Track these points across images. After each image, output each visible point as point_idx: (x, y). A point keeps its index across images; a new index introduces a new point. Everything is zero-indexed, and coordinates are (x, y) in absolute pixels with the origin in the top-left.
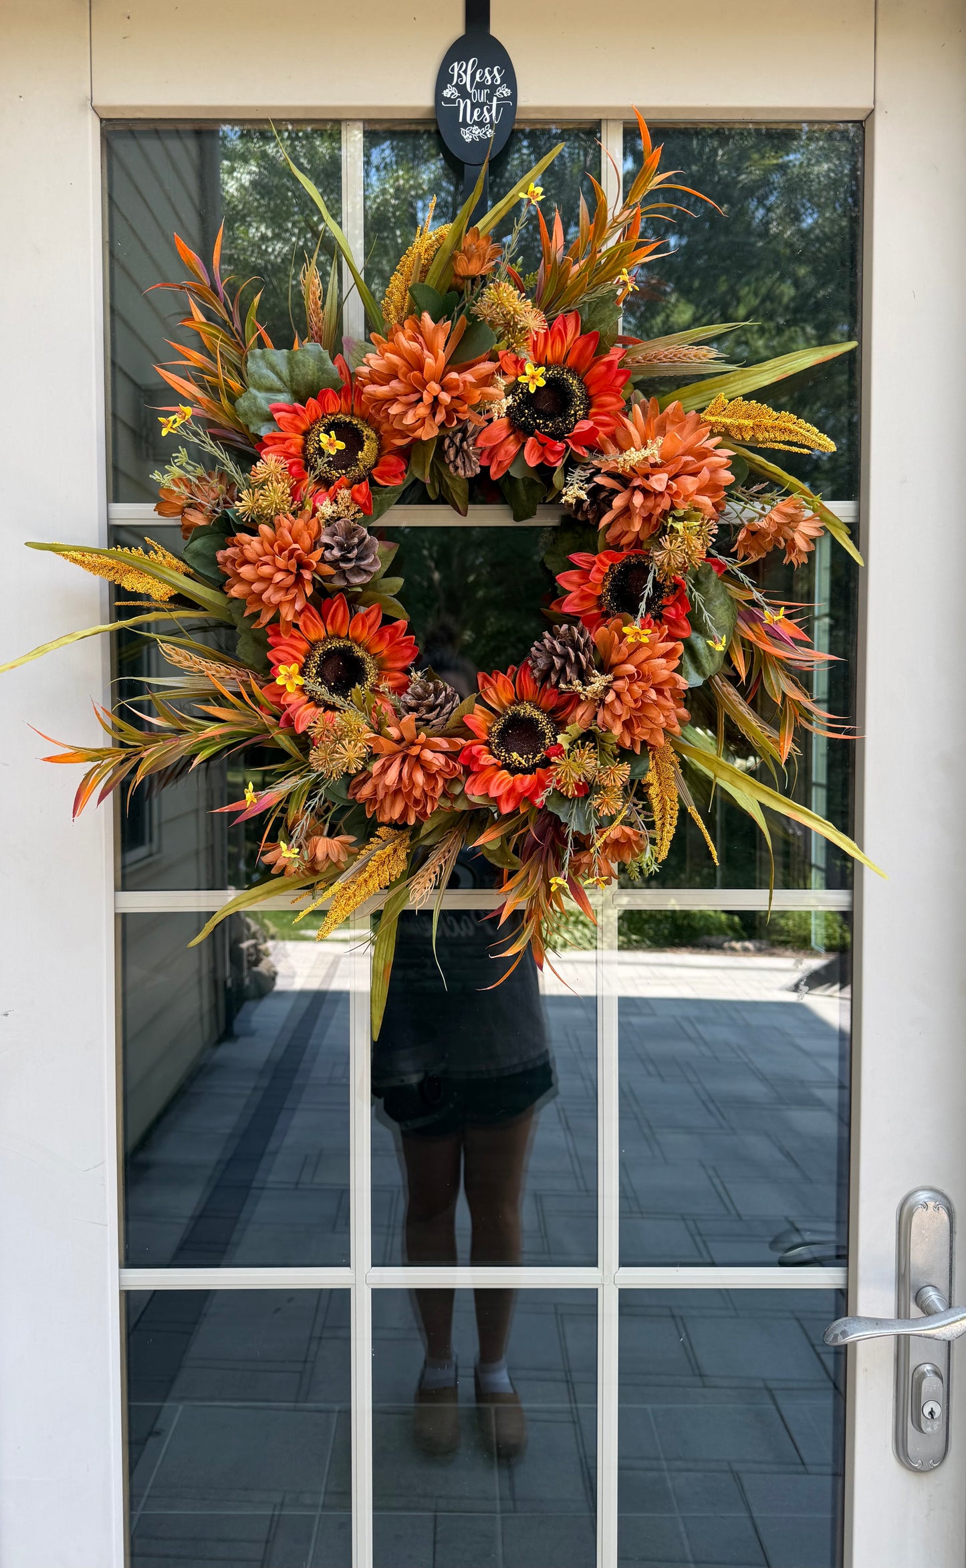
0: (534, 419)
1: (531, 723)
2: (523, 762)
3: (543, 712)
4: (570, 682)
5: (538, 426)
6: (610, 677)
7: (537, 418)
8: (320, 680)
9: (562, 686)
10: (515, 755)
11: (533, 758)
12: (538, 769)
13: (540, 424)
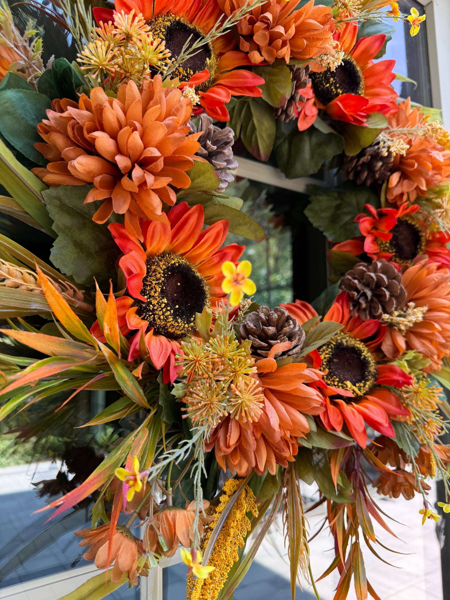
0: (336, 88)
1: (356, 352)
2: (356, 389)
3: (362, 341)
4: (391, 314)
5: (337, 94)
6: (425, 309)
7: (338, 88)
8: (165, 301)
9: (386, 316)
10: (349, 383)
11: (364, 386)
12: (369, 397)
13: (339, 94)
